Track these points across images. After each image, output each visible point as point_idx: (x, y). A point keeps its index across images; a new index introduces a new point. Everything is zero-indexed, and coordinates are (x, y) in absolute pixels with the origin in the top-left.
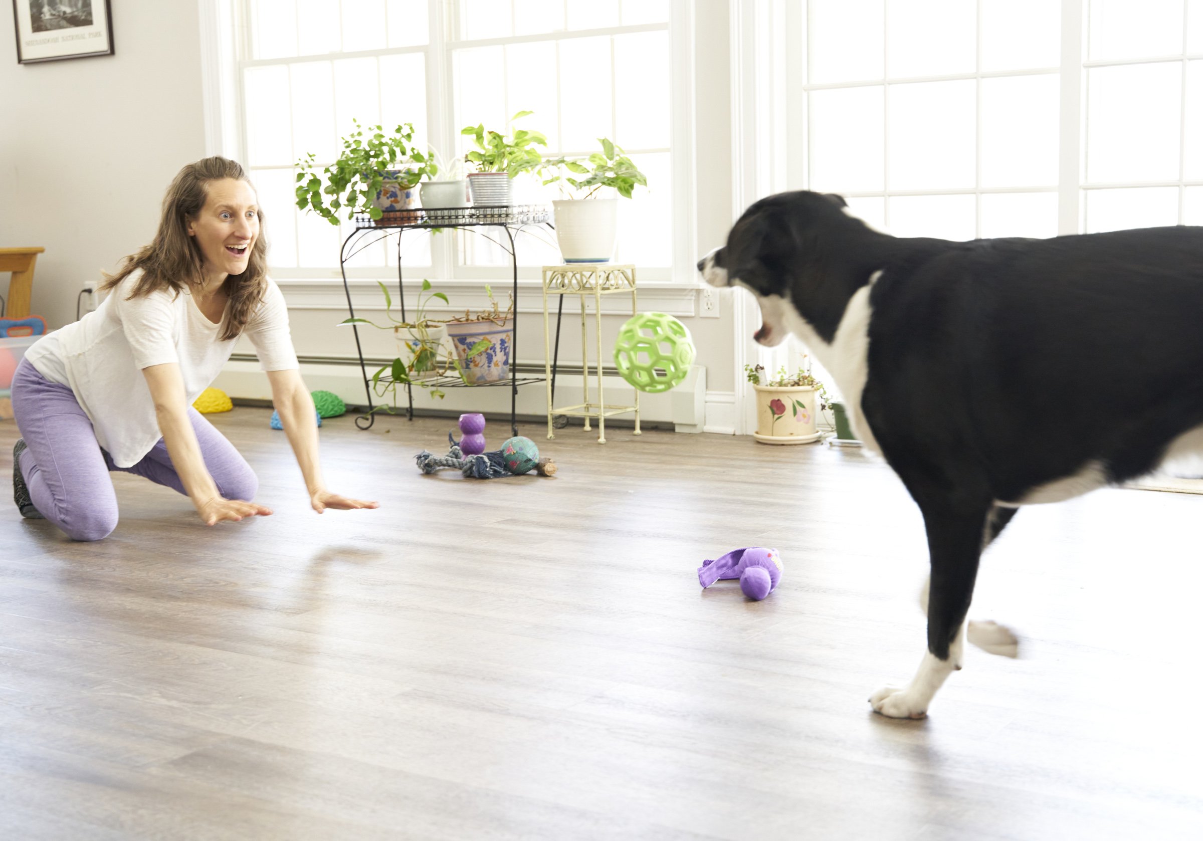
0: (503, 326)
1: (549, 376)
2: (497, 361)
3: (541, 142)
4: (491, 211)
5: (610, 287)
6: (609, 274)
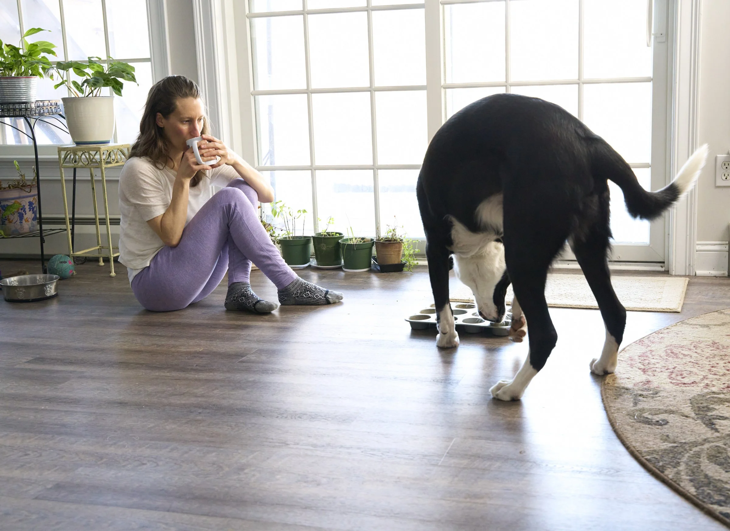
0: (30, 192)
1: (70, 227)
2: (27, 218)
3: (50, 52)
4: (13, 106)
5: (112, 161)
6: (110, 153)
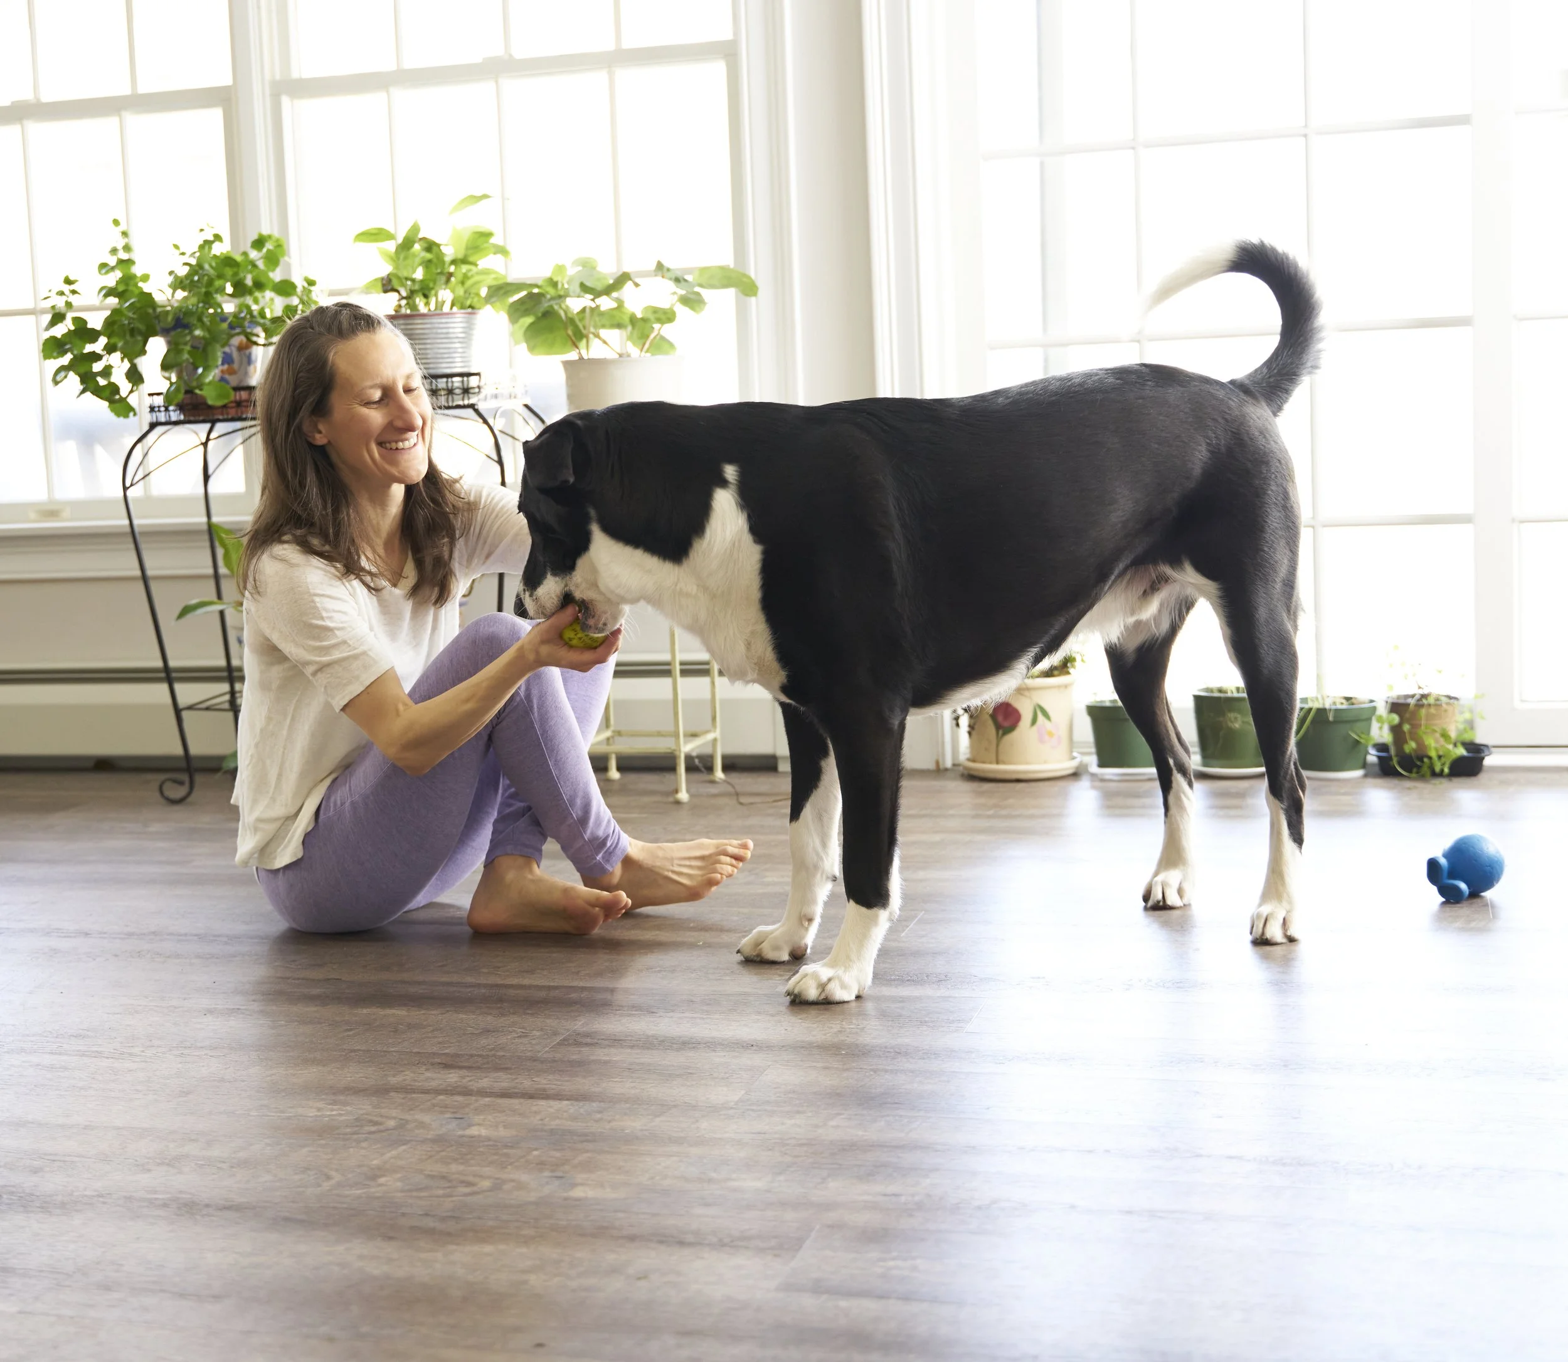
4: (447, 382)
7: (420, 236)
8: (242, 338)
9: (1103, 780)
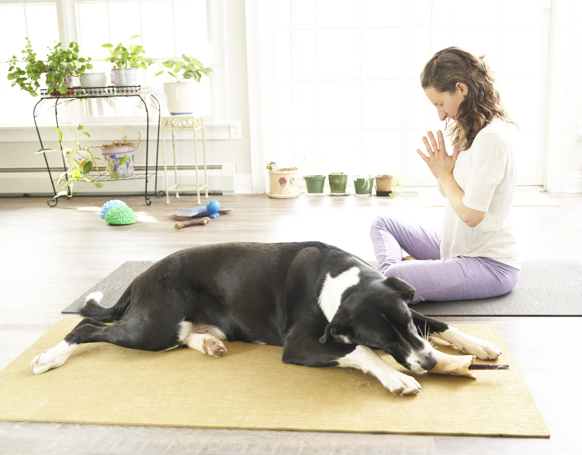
2: (131, 166)
6: (198, 120)
7: (122, 46)
8: (69, 74)
9: (309, 197)
